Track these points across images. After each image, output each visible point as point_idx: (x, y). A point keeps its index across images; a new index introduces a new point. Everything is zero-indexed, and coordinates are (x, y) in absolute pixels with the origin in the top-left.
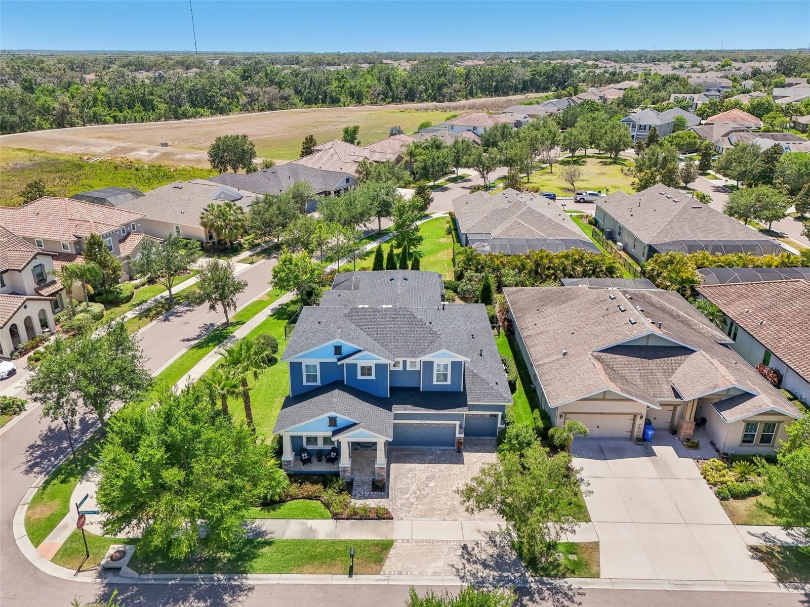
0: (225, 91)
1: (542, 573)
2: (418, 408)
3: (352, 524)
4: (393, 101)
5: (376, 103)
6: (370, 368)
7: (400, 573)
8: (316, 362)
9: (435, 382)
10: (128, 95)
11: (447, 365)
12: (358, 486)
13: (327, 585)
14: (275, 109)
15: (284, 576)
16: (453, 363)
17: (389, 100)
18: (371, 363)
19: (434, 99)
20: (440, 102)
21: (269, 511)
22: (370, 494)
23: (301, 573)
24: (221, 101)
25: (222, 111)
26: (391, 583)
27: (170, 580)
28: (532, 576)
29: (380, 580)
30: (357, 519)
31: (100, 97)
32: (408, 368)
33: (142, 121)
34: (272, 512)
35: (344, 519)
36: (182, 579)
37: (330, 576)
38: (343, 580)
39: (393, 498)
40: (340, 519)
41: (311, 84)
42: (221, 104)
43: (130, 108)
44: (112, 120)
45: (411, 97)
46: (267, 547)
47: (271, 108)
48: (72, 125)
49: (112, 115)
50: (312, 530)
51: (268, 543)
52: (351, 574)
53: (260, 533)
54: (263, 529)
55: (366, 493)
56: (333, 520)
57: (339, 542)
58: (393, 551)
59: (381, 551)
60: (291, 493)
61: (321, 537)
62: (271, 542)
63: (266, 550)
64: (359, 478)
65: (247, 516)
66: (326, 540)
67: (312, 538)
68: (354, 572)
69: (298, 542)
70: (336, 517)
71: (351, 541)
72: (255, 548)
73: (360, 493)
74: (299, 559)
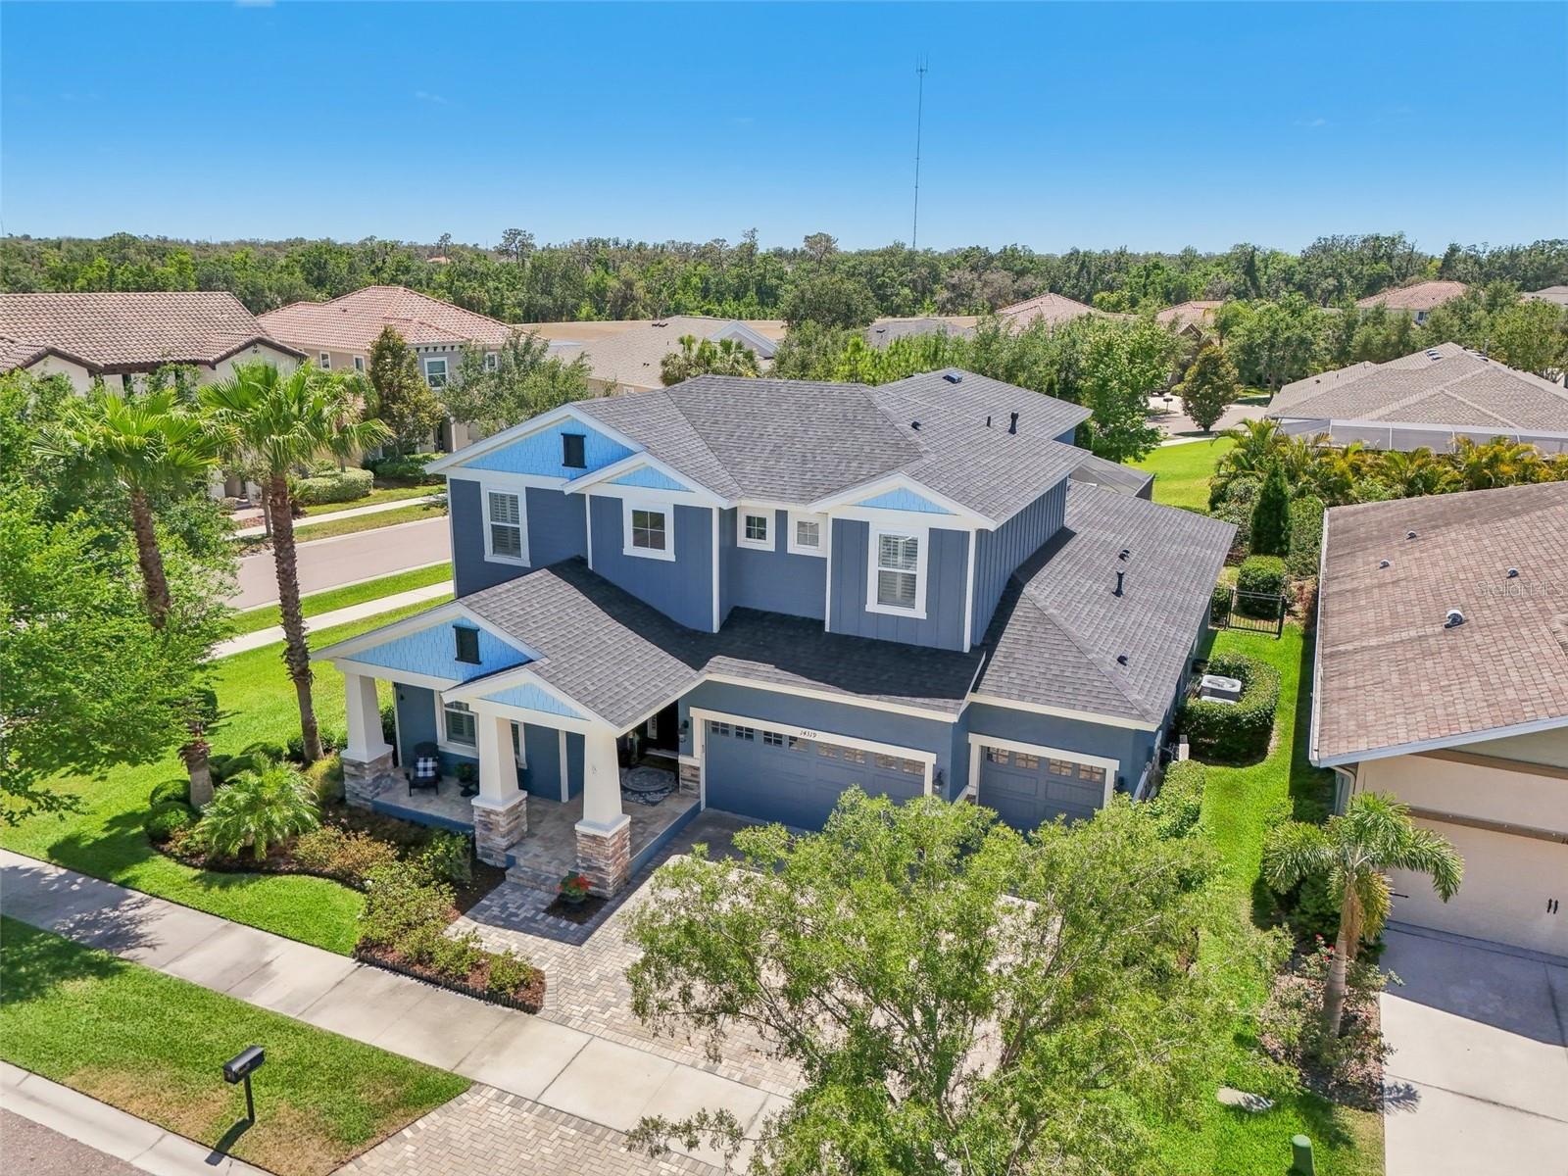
0: (910, 276)
2: (789, 675)
3: (394, 991)
6: (658, 520)
8: (514, 484)
9: (872, 606)
10: (738, 276)
11: (914, 542)
12: (516, 887)
15: (37, 1084)
16: (936, 535)
18: (662, 502)
21: (224, 886)
22: (533, 919)
23: (85, 1090)
24: (897, 295)
30: (419, 978)
31: (695, 280)
32: (794, 547)
34: (215, 889)
35: (384, 967)
37: (153, 1132)
38: (172, 1160)
39: (594, 949)
40: (373, 963)
42: (897, 300)
43: (737, 298)
46: (91, 981)
48: (635, 318)
49: (705, 308)
50: (261, 972)
51: (104, 970)
52: (220, 1151)
53: (122, 937)
54: (142, 929)
55: (522, 913)
56: (349, 963)
57: (298, 1030)
58: (431, 1122)
59: (389, 1108)
60: (301, 852)
61: (264, 999)
62: (120, 970)
63: (79, 988)
64: (535, 859)
65: (144, 883)
66: (263, 1014)
67: (232, 994)
68: (236, 1148)
69: (185, 993)
70: (368, 953)
71: (334, 1040)
72: (62, 971)
73: (504, 907)
74: (129, 1042)
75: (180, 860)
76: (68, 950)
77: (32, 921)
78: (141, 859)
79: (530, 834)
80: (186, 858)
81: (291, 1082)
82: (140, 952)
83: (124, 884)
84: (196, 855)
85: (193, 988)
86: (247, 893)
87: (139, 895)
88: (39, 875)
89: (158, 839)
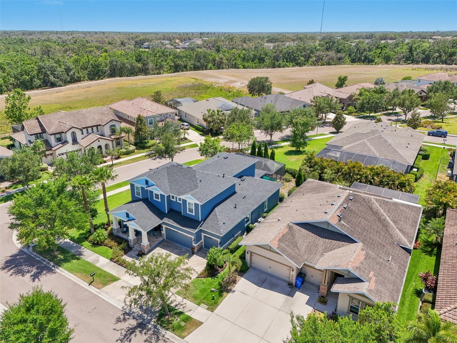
1: (159, 323)
4: (412, 63)
5: (399, 63)
6: (158, 195)
7: (106, 293)
8: (139, 186)
9: (187, 212)
12: (134, 251)
13: (78, 284)
14: (332, 65)
15: (70, 274)
17: (409, 62)
19: (445, 63)
20: (449, 64)
21: (94, 247)
23: (75, 275)
24: (299, 59)
25: (299, 64)
26: (99, 295)
27: (38, 257)
28: (154, 322)
29: (97, 292)
30: (117, 264)
32: (178, 201)
33: (256, 68)
35: (113, 262)
36: (41, 259)
37: (83, 281)
38: (85, 285)
41: (357, 50)
42: (299, 61)
44: (242, 67)
45: (426, 60)
46: (76, 260)
47: (329, 64)
49: (243, 64)
50: (98, 261)
51: (78, 259)
52: (90, 284)
53: (80, 254)
54: (83, 253)
55: (133, 255)
56: (109, 261)
57: (101, 270)
58: (115, 283)
59: (110, 281)
60: (105, 243)
61: (98, 265)
62: (80, 259)
63: (75, 261)
64: (136, 247)
65: (84, 246)
66: (97, 267)
67: (94, 264)
68: (92, 284)
69: (88, 263)
70: (111, 260)
71: (105, 271)
72: (73, 259)
73: (131, 254)
74: (81, 269)
75: (89, 242)
76: (74, 255)
77: (69, 251)
78: (84, 241)
79: (137, 242)
80: (90, 242)
81: (99, 277)
82: (83, 257)
83: (81, 245)
84: (91, 241)
85: (89, 262)
86: (98, 249)
87: (83, 247)
88: (70, 243)
89: (87, 238)
